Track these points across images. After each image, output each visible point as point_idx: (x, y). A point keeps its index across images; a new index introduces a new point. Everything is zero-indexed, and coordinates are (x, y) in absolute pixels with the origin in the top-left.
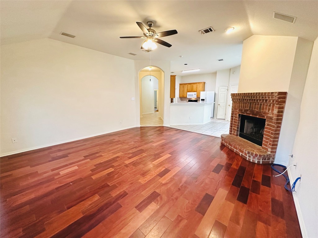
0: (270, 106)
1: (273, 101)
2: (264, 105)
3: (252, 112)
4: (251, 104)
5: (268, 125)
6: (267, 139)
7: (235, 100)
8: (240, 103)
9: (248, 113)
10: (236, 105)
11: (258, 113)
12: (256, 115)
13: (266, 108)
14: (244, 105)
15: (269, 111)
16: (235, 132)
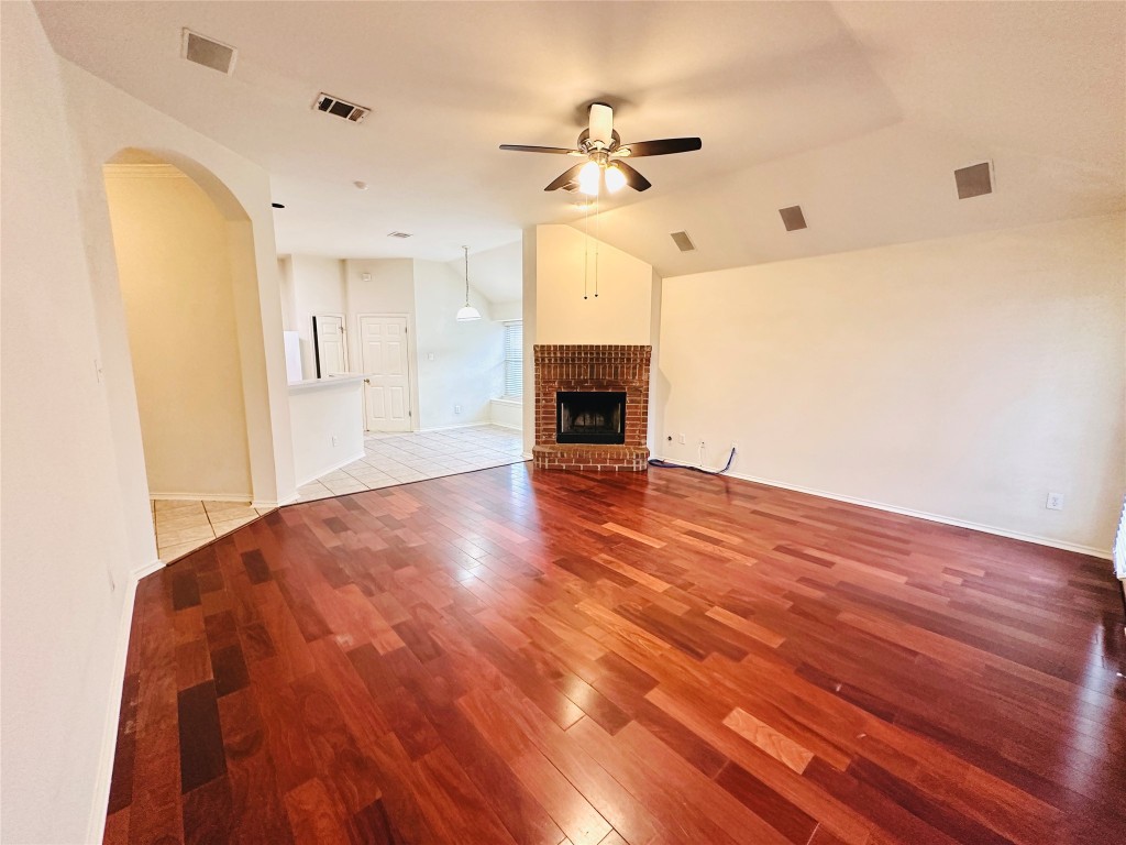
0: (635, 368)
1: (642, 360)
2: (623, 367)
3: (599, 383)
4: (592, 367)
5: (632, 401)
6: (632, 425)
7: (547, 361)
8: (561, 367)
9: (587, 387)
10: (549, 372)
11: (610, 384)
12: (607, 387)
13: (628, 374)
14: (574, 372)
15: (634, 377)
16: (550, 436)
